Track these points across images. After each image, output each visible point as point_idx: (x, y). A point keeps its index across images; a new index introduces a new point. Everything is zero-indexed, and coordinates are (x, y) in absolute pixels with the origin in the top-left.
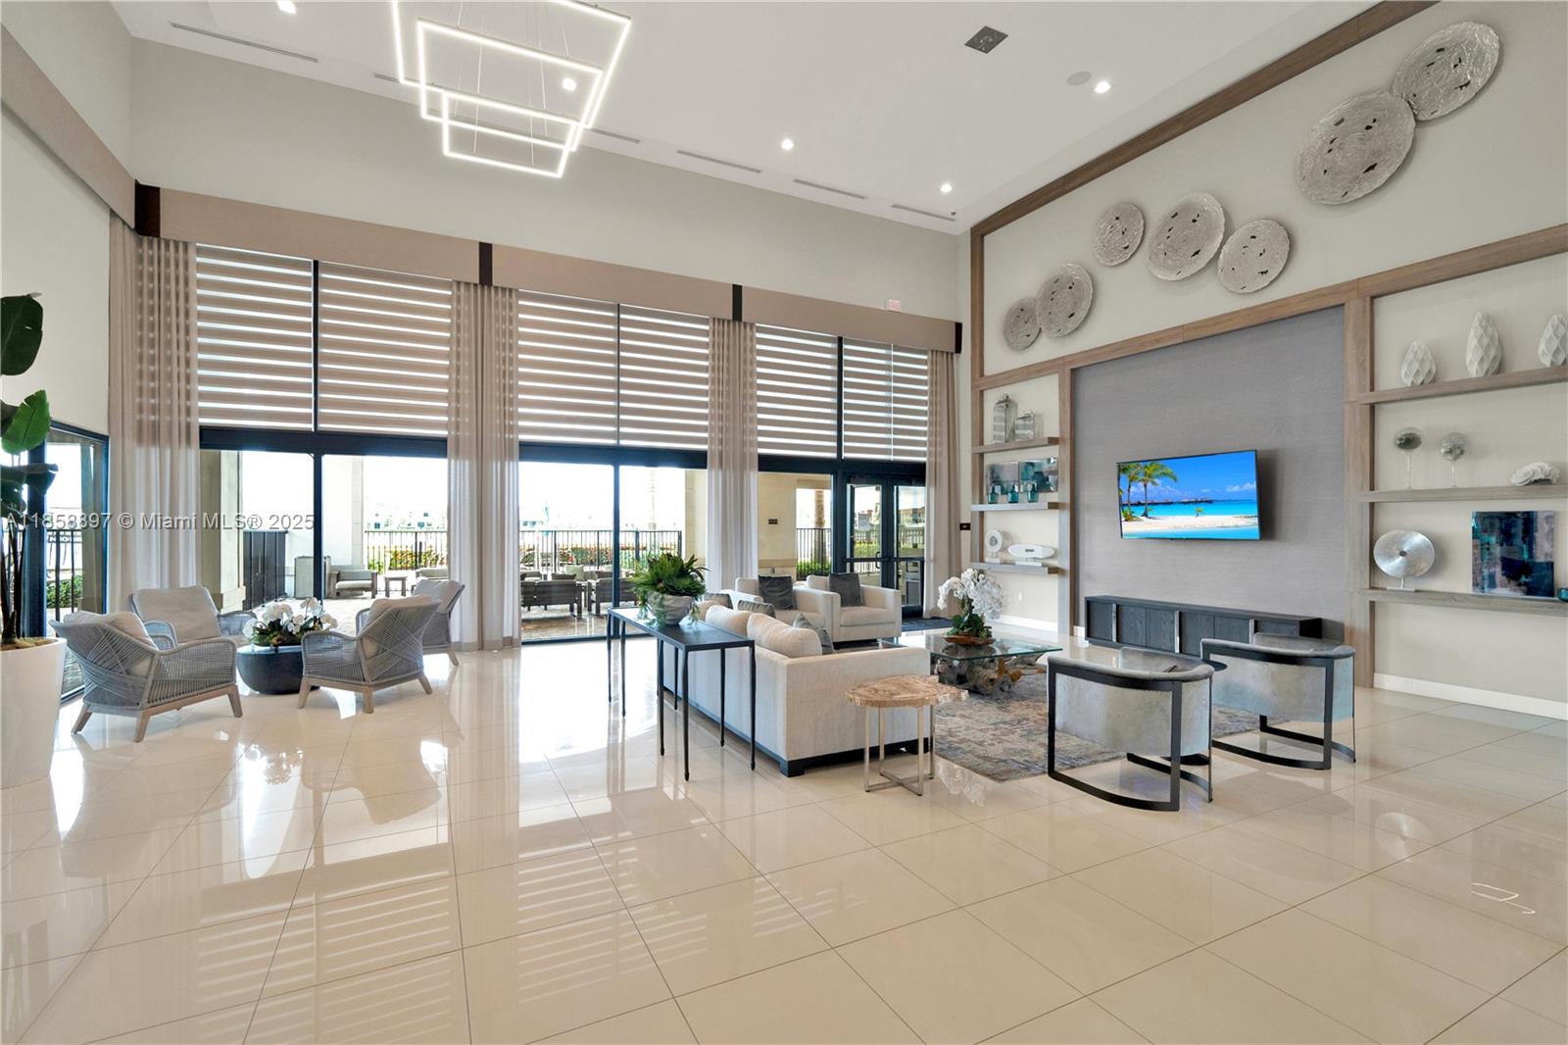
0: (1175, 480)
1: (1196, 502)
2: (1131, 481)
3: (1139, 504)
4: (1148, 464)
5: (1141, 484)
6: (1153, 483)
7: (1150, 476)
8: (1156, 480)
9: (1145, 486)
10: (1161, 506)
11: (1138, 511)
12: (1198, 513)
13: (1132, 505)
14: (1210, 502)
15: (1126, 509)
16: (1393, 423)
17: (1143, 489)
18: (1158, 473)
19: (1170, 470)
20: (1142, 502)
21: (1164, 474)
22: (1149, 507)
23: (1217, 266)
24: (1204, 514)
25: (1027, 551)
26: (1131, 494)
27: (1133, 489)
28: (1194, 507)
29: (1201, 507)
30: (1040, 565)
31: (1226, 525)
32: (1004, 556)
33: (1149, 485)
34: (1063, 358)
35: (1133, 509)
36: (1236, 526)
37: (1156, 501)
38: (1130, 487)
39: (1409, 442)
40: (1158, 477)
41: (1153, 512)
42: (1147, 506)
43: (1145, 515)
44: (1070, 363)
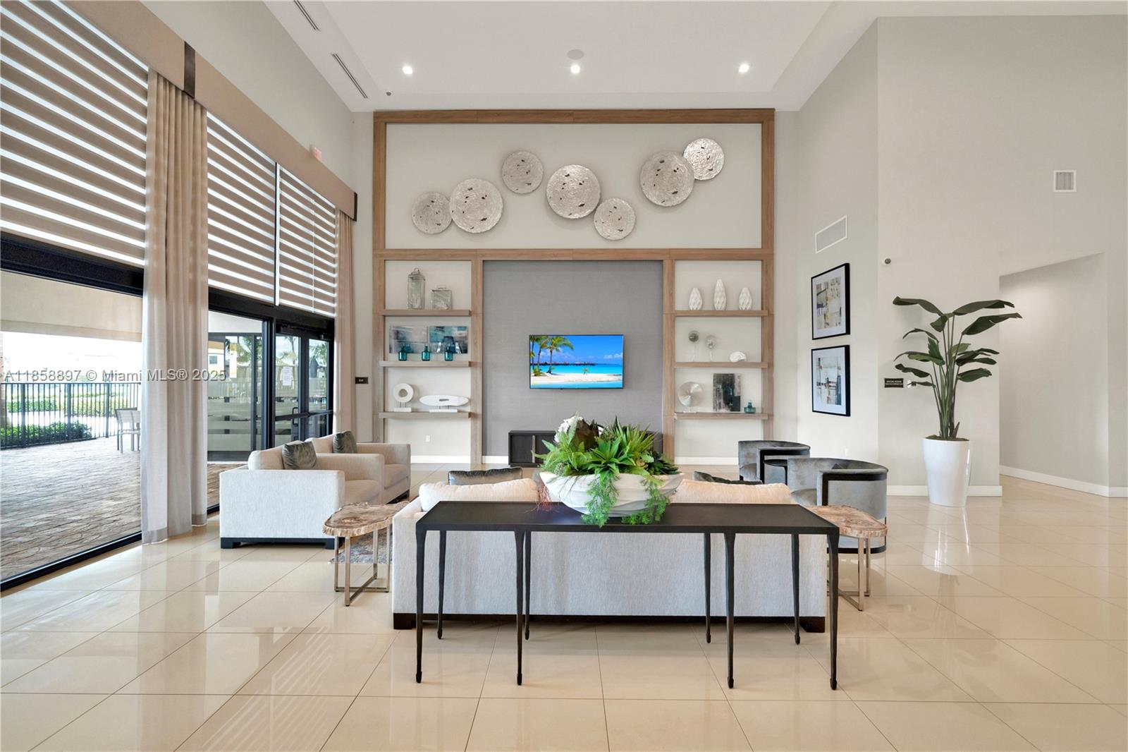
0: (572, 349)
1: (585, 364)
2: (541, 347)
3: (545, 364)
4: (555, 337)
5: (549, 350)
6: (557, 350)
7: (555, 345)
8: (559, 348)
9: (551, 352)
10: (561, 366)
11: (545, 369)
12: (585, 372)
13: (540, 364)
14: (593, 365)
15: (536, 367)
16: (683, 328)
17: (549, 354)
18: (561, 343)
19: (569, 342)
20: (548, 363)
21: (565, 344)
22: (552, 367)
23: (593, 218)
24: (589, 372)
25: (441, 400)
26: (541, 357)
27: (542, 353)
28: (583, 368)
29: (587, 368)
30: (456, 411)
31: (602, 380)
32: (416, 406)
33: (554, 351)
34: (476, 250)
35: (541, 367)
36: (608, 381)
37: (558, 363)
38: (540, 352)
39: (694, 338)
40: (560, 346)
41: (555, 370)
42: (551, 366)
43: (549, 372)
44: (483, 255)
